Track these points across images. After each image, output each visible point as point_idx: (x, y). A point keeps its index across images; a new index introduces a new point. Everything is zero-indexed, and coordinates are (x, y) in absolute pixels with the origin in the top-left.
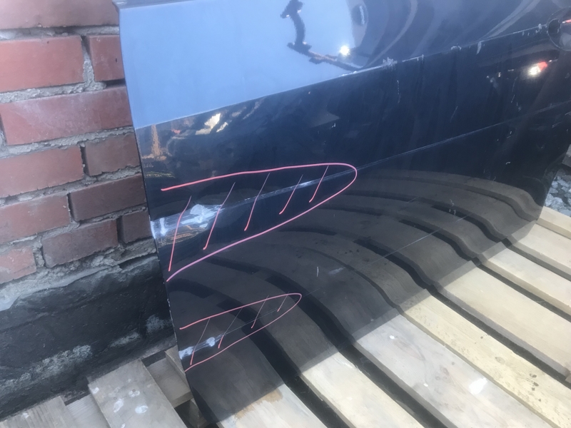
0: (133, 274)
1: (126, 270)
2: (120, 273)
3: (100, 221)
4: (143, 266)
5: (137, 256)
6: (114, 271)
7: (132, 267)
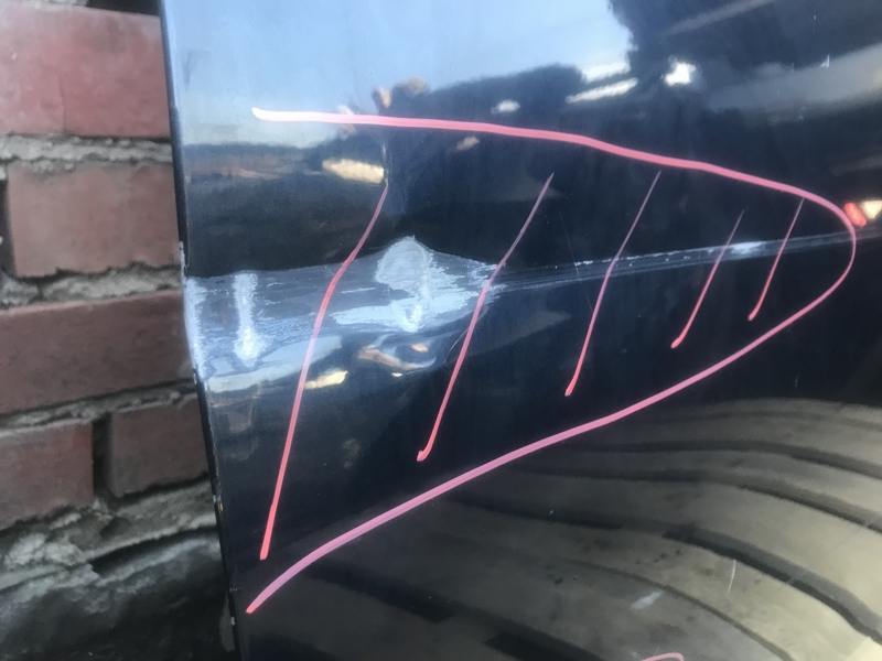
0: (132, 590)
1: (112, 578)
2: (91, 586)
3: (43, 423)
4: (161, 567)
5: (148, 536)
6: (76, 581)
7: (129, 569)
